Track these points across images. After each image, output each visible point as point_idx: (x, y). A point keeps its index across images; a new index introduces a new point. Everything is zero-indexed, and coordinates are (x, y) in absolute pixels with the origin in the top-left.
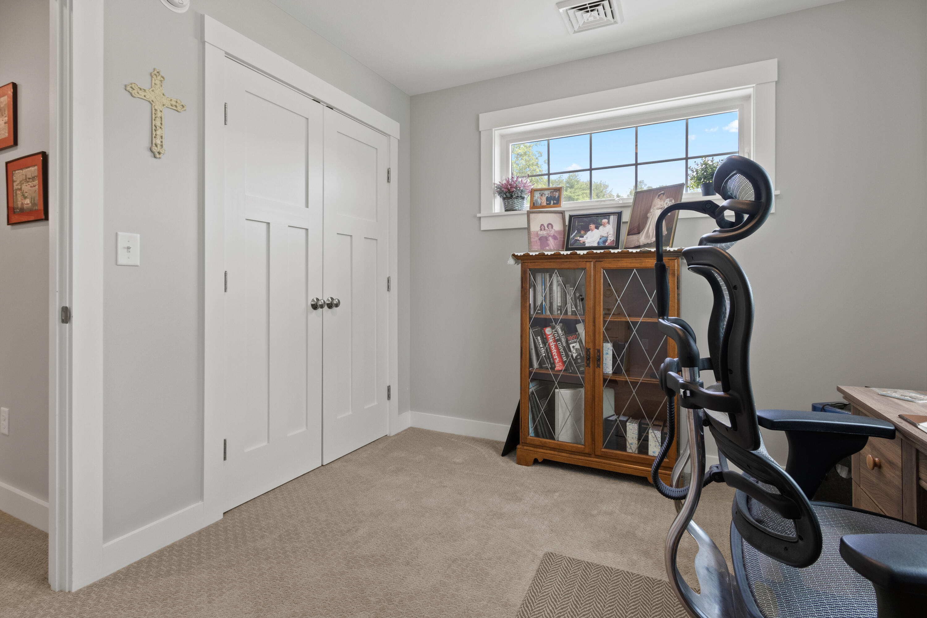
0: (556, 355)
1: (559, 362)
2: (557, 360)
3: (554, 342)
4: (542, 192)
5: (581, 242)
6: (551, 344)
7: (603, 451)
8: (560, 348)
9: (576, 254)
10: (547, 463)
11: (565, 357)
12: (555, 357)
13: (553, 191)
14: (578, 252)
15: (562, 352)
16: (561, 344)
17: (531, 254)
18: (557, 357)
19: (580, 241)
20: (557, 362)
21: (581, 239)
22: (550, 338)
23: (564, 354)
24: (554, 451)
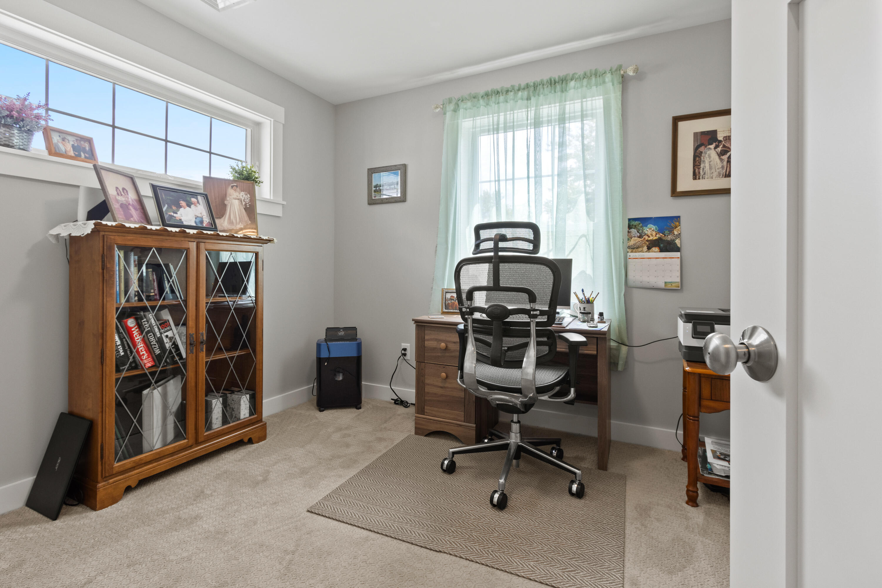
0: (143, 350)
1: (148, 358)
2: (145, 356)
3: (139, 336)
4: (64, 135)
5: (178, 219)
6: (136, 338)
7: (206, 435)
8: (152, 340)
9: (185, 232)
10: (143, 482)
11: (159, 350)
12: (141, 353)
13: (79, 139)
14: (188, 231)
15: (155, 345)
16: (153, 336)
17: (127, 225)
18: (144, 352)
19: (175, 217)
20: (144, 358)
21: (175, 215)
22: (134, 331)
23: (157, 346)
24: (152, 463)
